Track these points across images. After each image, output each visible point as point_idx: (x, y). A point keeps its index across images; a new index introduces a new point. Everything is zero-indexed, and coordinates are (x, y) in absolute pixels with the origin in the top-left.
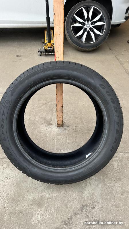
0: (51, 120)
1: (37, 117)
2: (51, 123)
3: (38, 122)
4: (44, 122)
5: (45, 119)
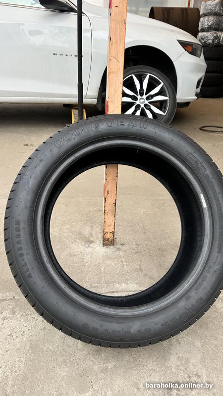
1: (66, 231)
2: (91, 239)
3: (67, 238)
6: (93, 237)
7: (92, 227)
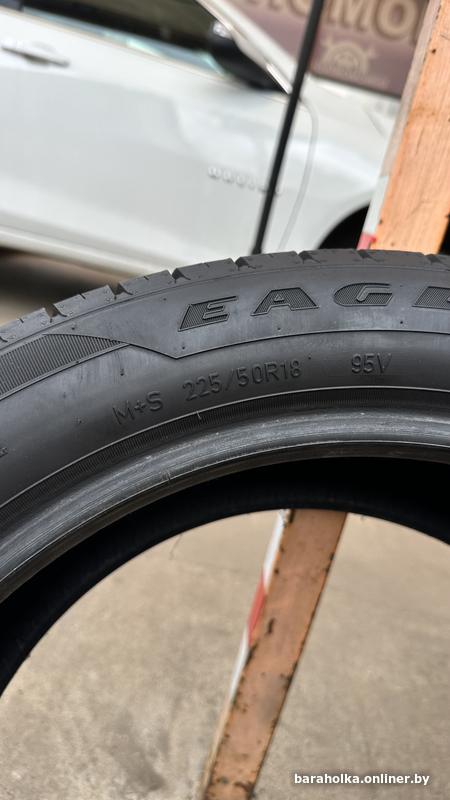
0: (164, 741)
1: (76, 695)
2: (159, 767)
3: (67, 735)
4: (113, 750)
5: (124, 725)
6: (167, 758)
7: (177, 701)
